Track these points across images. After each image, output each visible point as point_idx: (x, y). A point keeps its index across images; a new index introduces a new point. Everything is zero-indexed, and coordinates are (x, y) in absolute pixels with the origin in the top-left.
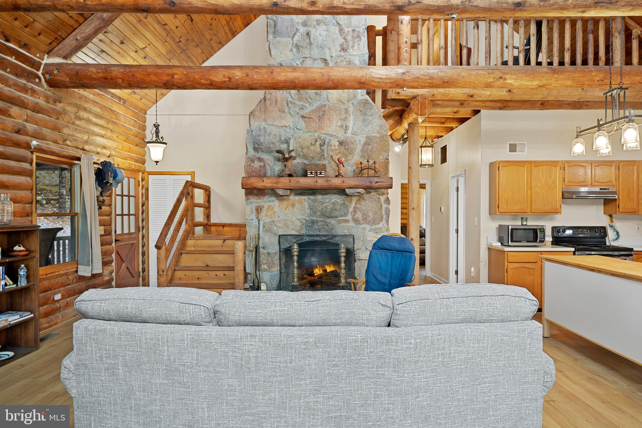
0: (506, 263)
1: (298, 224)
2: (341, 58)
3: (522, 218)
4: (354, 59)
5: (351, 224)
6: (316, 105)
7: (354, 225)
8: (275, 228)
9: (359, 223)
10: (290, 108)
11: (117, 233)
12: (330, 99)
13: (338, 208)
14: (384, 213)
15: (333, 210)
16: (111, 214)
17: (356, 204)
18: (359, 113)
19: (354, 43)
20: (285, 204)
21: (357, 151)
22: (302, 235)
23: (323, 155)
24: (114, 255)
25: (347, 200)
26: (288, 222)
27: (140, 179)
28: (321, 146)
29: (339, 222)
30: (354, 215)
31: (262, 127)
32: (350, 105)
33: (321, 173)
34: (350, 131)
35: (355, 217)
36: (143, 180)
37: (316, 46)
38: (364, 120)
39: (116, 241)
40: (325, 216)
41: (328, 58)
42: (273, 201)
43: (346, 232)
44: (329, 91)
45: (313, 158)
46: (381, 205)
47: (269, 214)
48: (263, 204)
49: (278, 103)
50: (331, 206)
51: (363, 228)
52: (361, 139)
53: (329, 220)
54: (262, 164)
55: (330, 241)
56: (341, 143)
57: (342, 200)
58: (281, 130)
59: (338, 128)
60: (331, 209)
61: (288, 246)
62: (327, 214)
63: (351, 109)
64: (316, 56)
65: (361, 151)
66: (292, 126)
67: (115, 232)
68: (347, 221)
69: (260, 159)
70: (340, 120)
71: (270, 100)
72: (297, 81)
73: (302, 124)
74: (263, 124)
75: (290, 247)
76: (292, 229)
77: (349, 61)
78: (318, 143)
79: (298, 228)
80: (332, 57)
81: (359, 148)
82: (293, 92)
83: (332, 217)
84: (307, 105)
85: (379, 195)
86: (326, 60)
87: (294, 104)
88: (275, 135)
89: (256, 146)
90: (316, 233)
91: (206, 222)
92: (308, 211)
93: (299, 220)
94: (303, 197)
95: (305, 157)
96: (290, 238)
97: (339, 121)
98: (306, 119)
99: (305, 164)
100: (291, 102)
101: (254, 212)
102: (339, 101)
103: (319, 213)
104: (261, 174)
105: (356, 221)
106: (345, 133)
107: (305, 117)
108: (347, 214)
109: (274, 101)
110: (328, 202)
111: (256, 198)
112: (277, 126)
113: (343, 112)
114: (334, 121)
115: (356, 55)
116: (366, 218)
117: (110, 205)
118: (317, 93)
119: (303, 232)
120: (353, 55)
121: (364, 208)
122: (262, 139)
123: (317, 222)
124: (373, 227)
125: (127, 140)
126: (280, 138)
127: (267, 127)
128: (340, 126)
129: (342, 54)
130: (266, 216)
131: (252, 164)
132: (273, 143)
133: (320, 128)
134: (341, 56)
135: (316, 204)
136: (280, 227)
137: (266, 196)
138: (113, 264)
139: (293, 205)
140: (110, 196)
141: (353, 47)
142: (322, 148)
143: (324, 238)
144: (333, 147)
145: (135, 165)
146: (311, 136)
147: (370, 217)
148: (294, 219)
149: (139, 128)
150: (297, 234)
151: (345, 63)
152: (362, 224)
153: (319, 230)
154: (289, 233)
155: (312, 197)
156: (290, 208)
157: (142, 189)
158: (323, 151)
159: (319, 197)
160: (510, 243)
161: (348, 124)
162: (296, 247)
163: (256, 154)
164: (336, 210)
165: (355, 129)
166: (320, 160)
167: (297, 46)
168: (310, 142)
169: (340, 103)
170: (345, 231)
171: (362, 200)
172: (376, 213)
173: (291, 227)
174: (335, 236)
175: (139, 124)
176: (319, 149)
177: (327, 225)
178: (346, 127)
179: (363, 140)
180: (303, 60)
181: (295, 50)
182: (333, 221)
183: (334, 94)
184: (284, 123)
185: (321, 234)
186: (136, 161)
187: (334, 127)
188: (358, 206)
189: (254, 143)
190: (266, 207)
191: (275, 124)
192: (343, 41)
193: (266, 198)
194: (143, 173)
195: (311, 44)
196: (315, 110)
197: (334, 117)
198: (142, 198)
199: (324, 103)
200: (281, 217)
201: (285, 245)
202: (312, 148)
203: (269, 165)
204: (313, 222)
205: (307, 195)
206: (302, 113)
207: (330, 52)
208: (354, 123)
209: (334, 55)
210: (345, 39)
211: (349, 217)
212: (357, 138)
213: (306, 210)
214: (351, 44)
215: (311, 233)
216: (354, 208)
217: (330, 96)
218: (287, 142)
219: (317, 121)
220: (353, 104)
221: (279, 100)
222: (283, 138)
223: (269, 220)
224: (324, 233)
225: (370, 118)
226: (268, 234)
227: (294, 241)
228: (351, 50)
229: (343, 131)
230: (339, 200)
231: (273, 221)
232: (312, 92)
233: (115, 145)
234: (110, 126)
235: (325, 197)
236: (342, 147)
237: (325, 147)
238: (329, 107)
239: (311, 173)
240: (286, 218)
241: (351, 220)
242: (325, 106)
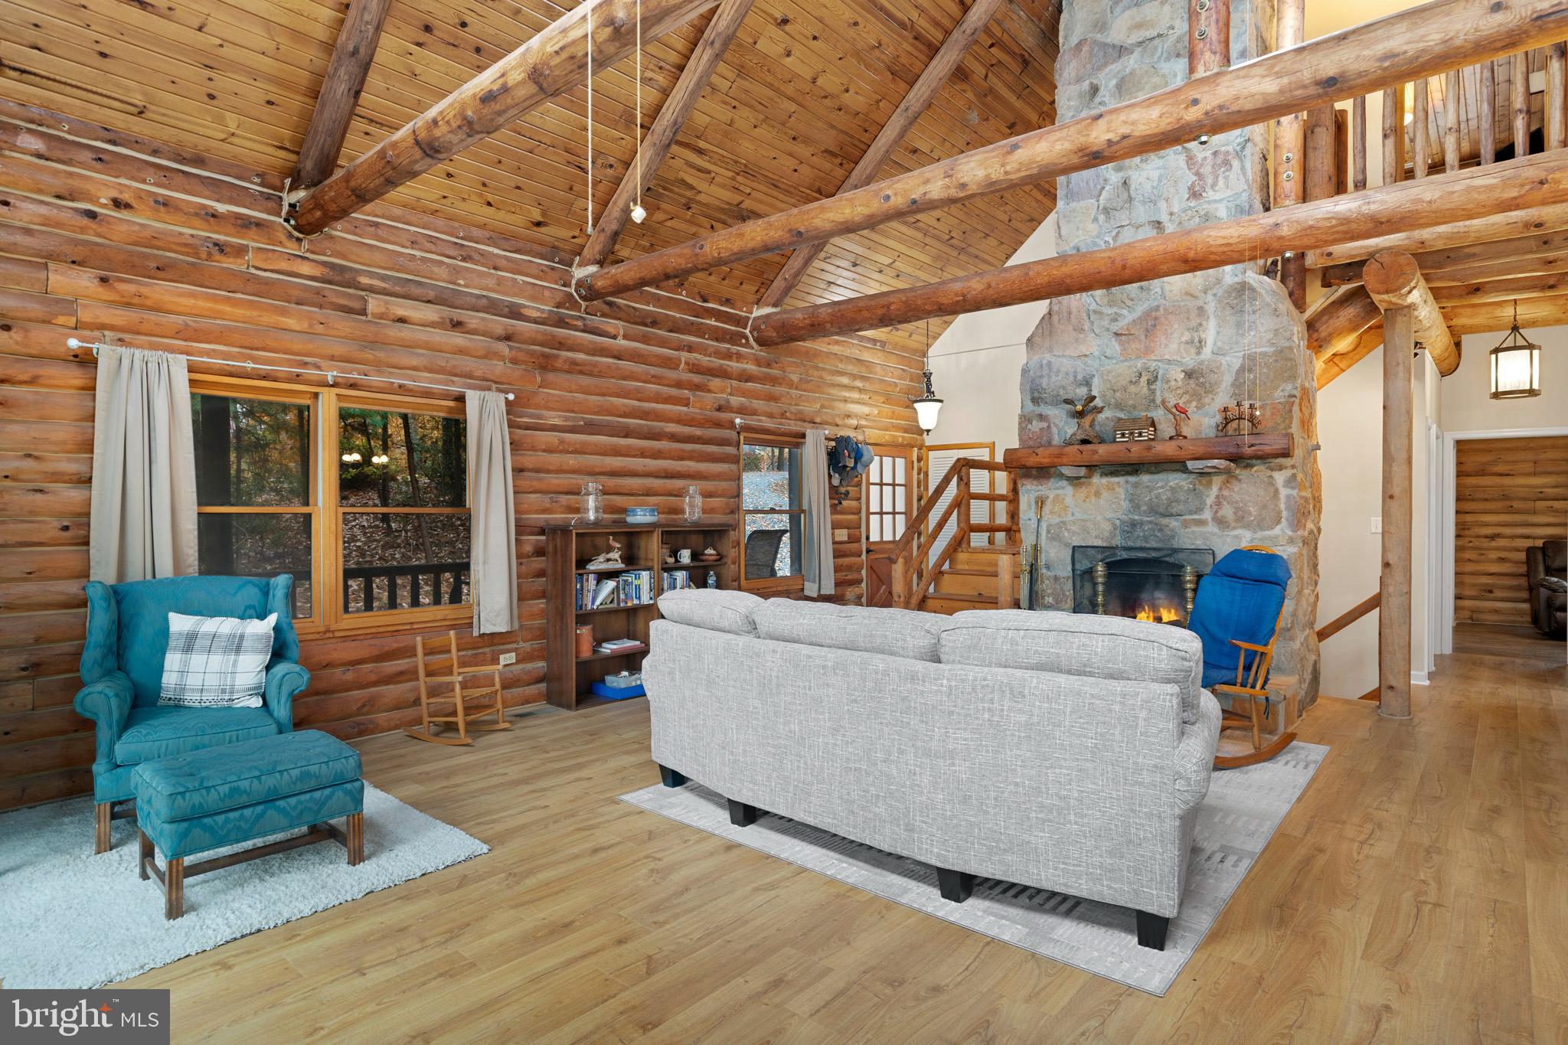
1: (1107, 527)
2: (1189, 212)
4: (1217, 209)
5: (1212, 528)
6: (1140, 310)
7: (1216, 530)
8: (1066, 534)
9: (1228, 527)
10: (1092, 323)
11: (871, 540)
12: (1167, 293)
13: (1182, 498)
14: (1282, 506)
15: (1171, 501)
16: (860, 512)
17: (1220, 489)
18: (1228, 311)
19: (1217, 177)
20: (1083, 492)
21: (1223, 386)
22: (1112, 548)
23: (1154, 401)
24: (864, 572)
25: (1200, 481)
26: (1090, 525)
27: (915, 459)
28: (1149, 383)
29: (1186, 524)
30: (1216, 512)
31: (1045, 362)
32: (1210, 297)
33: (1140, 435)
34: (1207, 352)
35: (1220, 514)
36: (919, 460)
37: (1140, 202)
38: (1239, 325)
39: (868, 551)
40: (1156, 512)
41: (1164, 218)
42: (1063, 488)
43: (1200, 543)
44: (1166, 279)
45: (1134, 407)
46: (1277, 491)
47: (1056, 508)
48: (1047, 493)
49: (1072, 316)
50: (1169, 494)
51: (1236, 537)
52: (1233, 361)
53: (1165, 521)
54: (1045, 425)
55: (1167, 559)
56: (1189, 375)
57: (1191, 483)
58: (1079, 362)
59: (1183, 346)
60: (1168, 499)
61: (1089, 566)
62: (1161, 510)
63: (1211, 307)
64: (1142, 220)
65: (1233, 385)
66: (1096, 354)
67: (868, 538)
68: (1201, 523)
69: (1041, 417)
70: (1188, 330)
71: (1058, 313)
72: (1068, 281)
73: (1115, 347)
74: (1048, 357)
75: (1091, 568)
76: (1096, 537)
77: (1206, 215)
78: (1144, 379)
79: (1106, 534)
80: (1171, 214)
81: (1228, 379)
82: (1098, 293)
83: (1172, 515)
84: (1125, 312)
85: (1272, 470)
86: (1159, 223)
87: (1101, 313)
88: (1067, 374)
89: (1036, 395)
90: (1138, 544)
91: (1009, 524)
92: (1125, 505)
93: (1109, 520)
94: (1116, 479)
95: (1119, 406)
96: (1093, 551)
97: (1187, 333)
98: (1123, 338)
99: (1120, 419)
100: (1095, 312)
101: (1033, 506)
102: (1187, 294)
103: (1144, 508)
104: (1043, 442)
105: (1221, 522)
106: (1198, 353)
107: (1121, 335)
108: (1202, 510)
109: (1065, 314)
110: (1162, 487)
111: (1035, 482)
112: (1071, 357)
113: (1193, 314)
114: (1175, 335)
115: (1220, 201)
116: (1243, 517)
117: (859, 499)
118: (1142, 288)
119: (1118, 541)
120: (1215, 201)
121: (1237, 497)
122: (1044, 383)
123: (1142, 523)
124: (1259, 535)
125: (888, 400)
126: (1075, 377)
127: (1053, 360)
128: (1187, 343)
129: (1192, 204)
130: (1051, 512)
131: (1029, 426)
132: (1064, 388)
133: (1148, 351)
134: (1190, 208)
135: (1138, 492)
136: (1074, 533)
137: (1052, 480)
138: (864, 585)
139: (1097, 494)
140: (859, 485)
141: (1213, 186)
142: (1152, 387)
143: (1154, 554)
144: (1173, 383)
145: (903, 437)
146: (1130, 367)
147: (1250, 514)
148: (1099, 518)
149: (911, 380)
150: (1104, 545)
151: (1197, 220)
152: (1234, 528)
153: (1146, 539)
154: (1090, 544)
155: (1132, 479)
156: (1093, 499)
157: (919, 474)
158: (1153, 392)
159: (1145, 478)
161: (1203, 336)
162: (1100, 568)
163: (1035, 408)
164: (1177, 501)
165: (1219, 344)
166: (1147, 410)
167: (1106, 211)
168: (1128, 379)
169: (1189, 298)
170: (1199, 542)
171: (1233, 481)
172: (1264, 507)
173: (1094, 533)
174: (1175, 551)
175: (911, 374)
176: (1145, 390)
177: (1161, 530)
178: (1200, 342)
179: (1237, 364)
180: (1118, 233)
181: (1102, 217)
182: (1174, 523)
183: (1176, 283)
184: (1083, 349)
185: (1148, 545)
186: (906, 431)
187: (1174, 346)
188: (1225, 493)
189: (1032, 391)
190: (1051, 497)
191: (1067, 353)
192: (1195, 178)
193: (1052, 483)
194: (920, 449)
195: (1130, 199)
196: (1140, 318)
197: (1176, 326)
198: (919, 487)
199: (1156, 304)
200: (1078, 516)
201: (1083, 565)
202: (1133, 389)
203: (1056, 425)
204: (1133, 524)
205: (1123, 475)
206: (1115, 327)
207: (1169, 206)
208: (1218, 333)
209: (1175, 210)
210: (1197, 174)
211: (1207, 515)
212: (1224, 360)
213: (1122, 503)
214: (1210, 181)
215: (1130, 544)
216: (1217, 497)
217: (1167, 288)
218: (1087, 383)
219: (1143, 337)
220: (1215, 295)
221: (1074, 310)
222: (1080, 377)
223: (1057, 520)
224: (1154, 545)
225: (1253, 318)
226: (1055, 543)
227: (1100, 557)
228: (1211, 193)
229: (1193, 351)
230: (1184, 483)
231: (1064, 523)
232: (1133, 287)
233: (866, 410)
234: (859, 384)
235: (1156, 477)
236: (1192, 382)
237: (1158, 385)
238: (1165, 310)
239: (1123, 435)
240: (1085, 517)
241: (1210, 520)
242: (1157, 308)
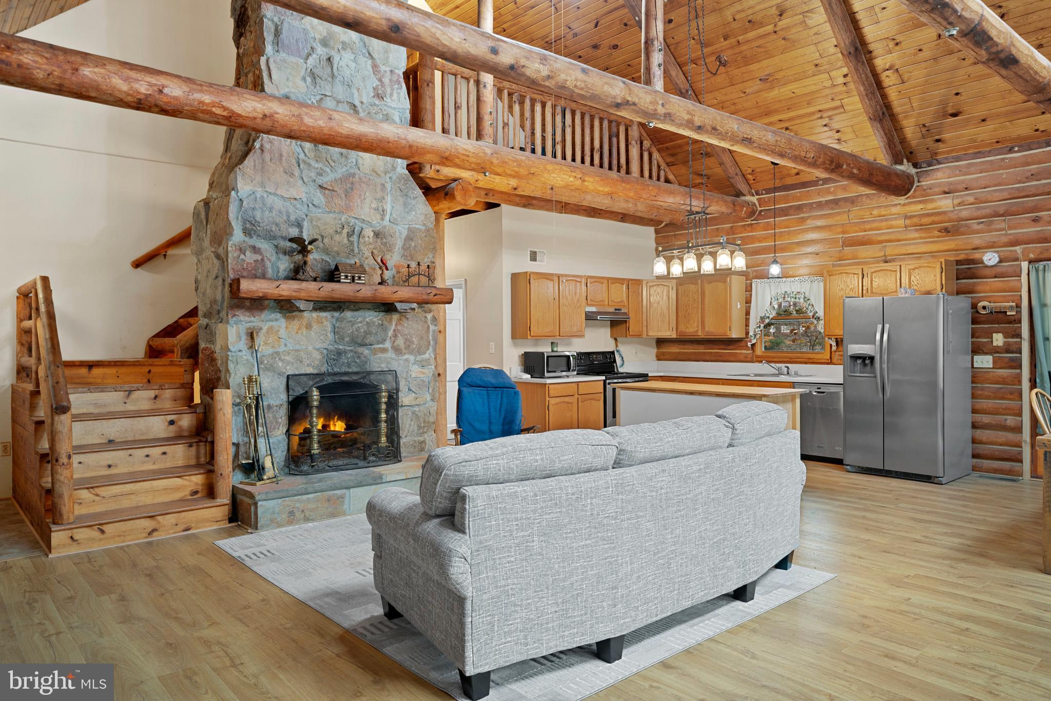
0: (547, 399)
1: (317, 356)
2: (376, 108)
3: (552, 343)
4: (394, 115)
5: (391, 354)
6: (341, 171)
7: (394, 356)
8: (280, 364)
9: (401, 353)
10: (301, 171)
12: (360, 166)
13: (374, 331)
14: (431, 338)
15: (367, 333)
17: (396, 325)
18: (399, 193)
19: (392, 90)
20: (295, 324)
21: (397, 248)
22: (322, 374)
23: (353, 251)
25: (386, 318)
26: (302, 354)
28: (349, 235)
29: (374, 352)
30: (394, 342)
31: (258, 196)
32: (388, 180)
33: (359, 278)
34: (387, 218)
35: (395, 344)
37: (340, 81)
38: (405, 204)
40: (356, 343)
41: (357, 103)
42: (276, 320)
43: (384, 367)
44: (361, 154)
45: (338, 253)
46: (428, 327)
47: (270, 340)
48: (260, 324)
49: (284, 159)
50: (365, 327)
51: (407, 360)
52: (402, 231)
53: (361, 350)
54: (259, 257)
55: (362, 380)
56: (377, 235)
57: (380, 320)
58: (288, 204)
59: (372, 211)
60: (365, 332)
61: (302, 392)
62: (359, 341)
63: (388, 186)
64: (340, 97)
65: (403, 248)
66: (305, 200)
68: (384, 350)
69: (255, 250)
70: (375, 199)
71: (271, 152)
73: (319, 198)
74: (260, 192)
75: (307, 392)
76: (308, 365)
77: (387, 115)
78: (345, 231)
79: (317, 362)
80: (362, 103)
81: (399, 243)
82: (308, 145)
83: (366, 345)
84: (328, 170)
85: (426, 312)
86: (354, 105)
87: (309, 165)
88: (280, 212)
89: (248, 225)
90: (344, 369)
92: (331, 336)
93: (318, 350)
94: (324, 314)
95: (326, 251)
96: (305, 379)
97: (374, 201)
98: (327, 192)
99: (326, 261)
100: (304, 162)
101: (244, 337)
102: (373, 171)
103: (347, 339)
104: (258, 274)
105: (397, 350)
106: (382, 219)
107: (325, 189)
108: (385, 340)
109: (277, 155)
110: (361, 322)
111: (247, 314)
112: (282, 197)
113: (378, 189)
114: (367, 201)
115: (395, 108)
116: (409, 346)
118: (342, 154)
119: (324, 369)
120: (391, 107)
121: (406, 331)
122: (258, 215)
123: (345, 352)
124: (419, 358)
126: (288, 216)
127: (265, 196)
128: (375, 209)
129: (377, 102)
130: (266, 344)
131: (242, 256)
132: (277, 225)
133: (348, 208)
134: (375, 104)
135: (343, 326)
136: (288, 363)
137: (266, 312)
139: (309, 327)
141: (391, 95)
142: (351, 239)
143: (355, 378)
144: (367, 239)
146: (335, 219)
147: (413, 343)
148: (310, 348)
150: (315, 372)
151: (381, 116)
152: (405, 354)
153: (349, 365)
154: (303, 372)
155: (336, 314)
156: (304, 331)
158: (352, 243)
159: (348, 314)
160: (546, 374)
161: (385, 207)
162: (315, 393)
163: (247, 239)
164: (370, 333)
165: (394, 216)
166: (347, 257)
167: (313, 75)
168: (334, 229)
169: (374, 174)
170: (383, 365)
171: (403, 319)
172: (422, 338)
173: (306, 362)
174: (370, 373)
176: (345, 241)
177: (359, 357)
178: (383, 211)
179: (405, 233)
180: (321, 99)
181: (309, 79)
182: (366, 351)
183: (367, 159)
184: (293, 193)
185: (350, 370)
187: (367, 210)
188: (399, 328)
189: (245, 221)
190: (265, 329)
191: (279, 192)
192: (379, 83)
193: (265, 315)
195: (333, 76)
196: (340, 179)
197: (367, 194)
199: (352, 171)
200: (290, 347)
201: (299, 391)
202: (337, 238)
203: (269, 259)
204: (339, 353)
205: (331, 311)
206: (320, 181)
207: (360, 95)
208: (393, 207)
209: (365, 101)
210: (380, 80)
211: (388, 345)
212: (398, 228)
213: (329, 334)
214: (389, 90)
215: (336, 370)
216: (394, 330)
217: (360, 161)
218: (299, 226)
219: (343, 196)
220: (390, 178)
221: (285, 154)
222: (292, 218)
223: (271, 351)
224: (355, 369)
225: (413, 202)
226: (268, 373)
227: (311, 383)
228: (389, 100)
229: (379, 217)
230: (376, 320)
231: (277, 353)
232: (335, 150)
235: (357, 313)
236: (379, 240)
237: (354, 238)
238: (360, 178)
239: (346, 277)
240: (297, 347)
241: (390, 348)
242: (353, 175)
